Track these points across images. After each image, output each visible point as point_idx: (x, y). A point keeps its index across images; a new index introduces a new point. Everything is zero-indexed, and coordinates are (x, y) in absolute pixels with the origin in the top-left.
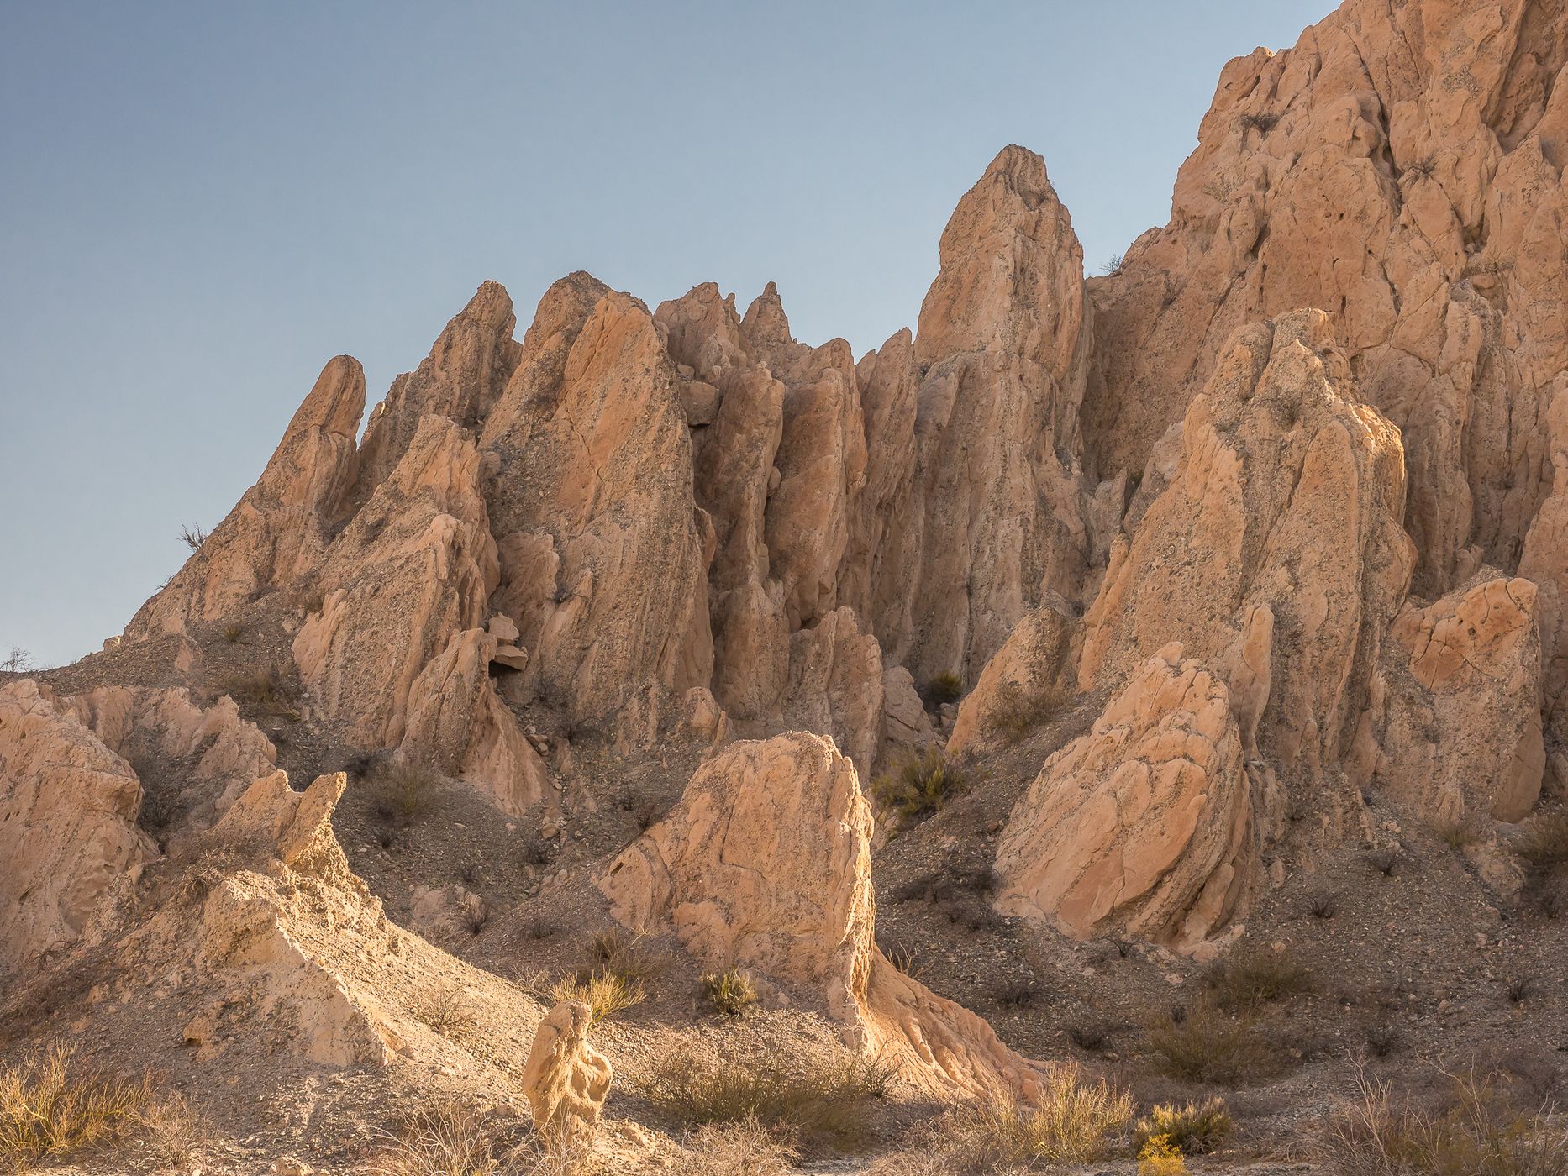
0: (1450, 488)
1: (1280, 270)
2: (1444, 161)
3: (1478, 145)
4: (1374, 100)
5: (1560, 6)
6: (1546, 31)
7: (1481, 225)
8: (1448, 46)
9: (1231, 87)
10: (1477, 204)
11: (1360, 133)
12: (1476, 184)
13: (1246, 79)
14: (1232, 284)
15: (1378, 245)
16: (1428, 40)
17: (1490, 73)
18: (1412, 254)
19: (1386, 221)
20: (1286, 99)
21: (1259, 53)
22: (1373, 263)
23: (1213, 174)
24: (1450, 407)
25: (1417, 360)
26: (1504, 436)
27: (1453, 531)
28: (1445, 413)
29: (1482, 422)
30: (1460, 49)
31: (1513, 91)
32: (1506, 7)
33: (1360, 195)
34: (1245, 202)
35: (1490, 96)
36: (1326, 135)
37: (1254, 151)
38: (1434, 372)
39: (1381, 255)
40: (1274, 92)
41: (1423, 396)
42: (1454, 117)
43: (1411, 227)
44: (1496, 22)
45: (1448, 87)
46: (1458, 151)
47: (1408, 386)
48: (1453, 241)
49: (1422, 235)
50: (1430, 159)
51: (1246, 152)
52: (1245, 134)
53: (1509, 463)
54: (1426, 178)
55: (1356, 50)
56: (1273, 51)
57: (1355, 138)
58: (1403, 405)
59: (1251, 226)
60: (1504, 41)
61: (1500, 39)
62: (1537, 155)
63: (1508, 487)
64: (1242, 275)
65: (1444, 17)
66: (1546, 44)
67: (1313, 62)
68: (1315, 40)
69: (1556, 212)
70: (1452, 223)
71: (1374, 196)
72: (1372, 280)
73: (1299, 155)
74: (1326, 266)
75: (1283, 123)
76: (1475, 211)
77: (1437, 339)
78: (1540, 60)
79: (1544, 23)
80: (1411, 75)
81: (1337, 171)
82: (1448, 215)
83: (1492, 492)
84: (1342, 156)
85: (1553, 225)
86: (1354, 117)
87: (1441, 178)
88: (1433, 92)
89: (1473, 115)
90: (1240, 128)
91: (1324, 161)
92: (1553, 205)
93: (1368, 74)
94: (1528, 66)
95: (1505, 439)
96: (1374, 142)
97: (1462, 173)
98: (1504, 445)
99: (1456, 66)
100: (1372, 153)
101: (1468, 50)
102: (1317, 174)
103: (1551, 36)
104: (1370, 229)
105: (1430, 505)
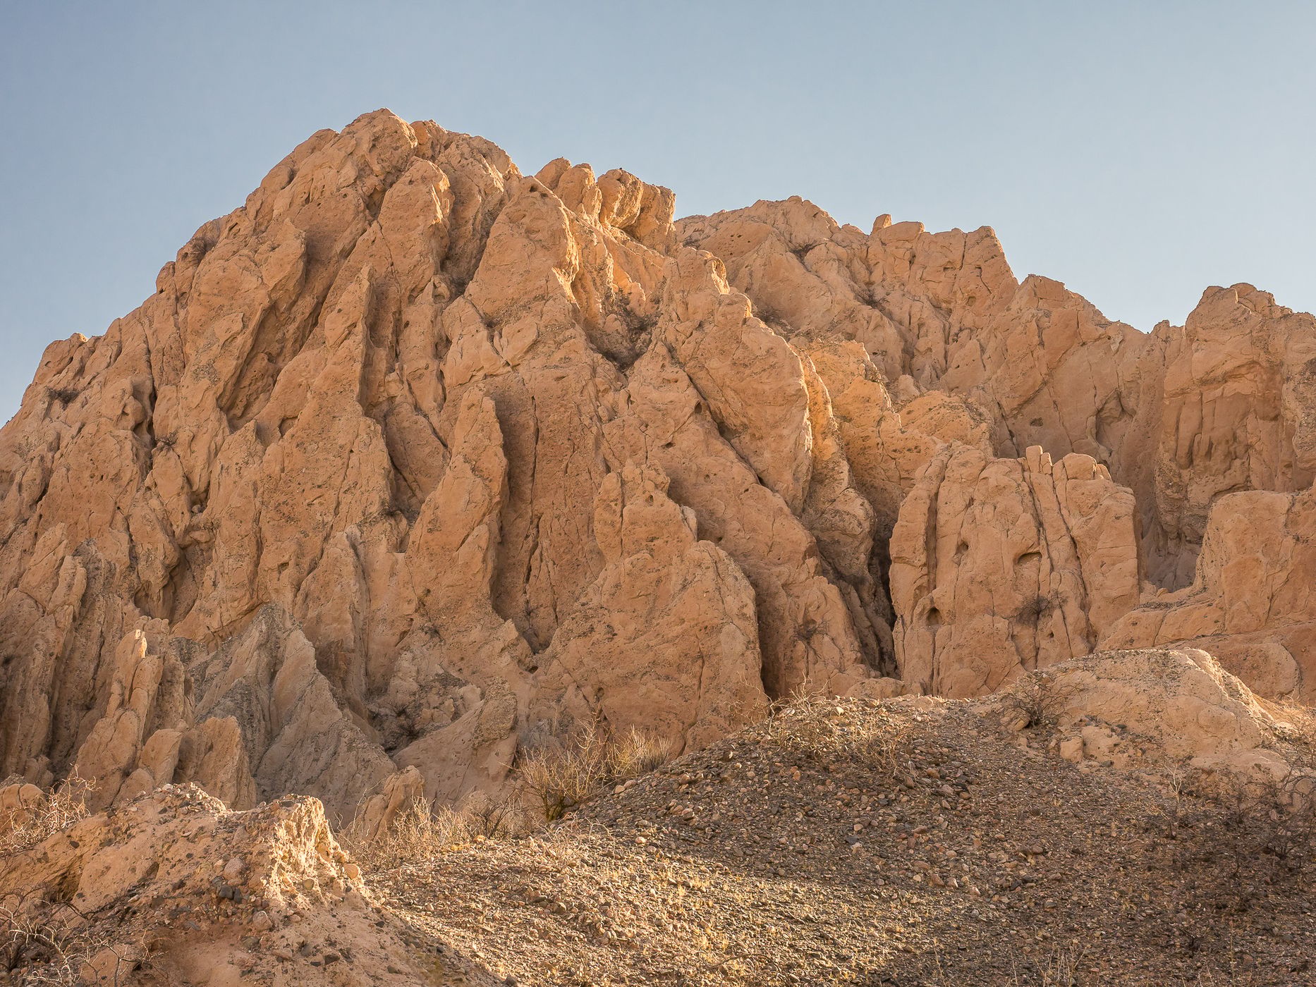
0: (32, 708)
1: (50, 519)
2: (183, 437)
3: (211, 425)
4: (148, 383)
5: (292, 316)
6: (279, 335)
7: (207, 491)
8: (202, 342)
9: (49, 365)
10: (205, 474)
11: (128, 410)
12: (205, 457)
13: (62, 359)
14: (15, 530)
15: (125, 502)
16: (189, 338)
17: (228, 367)
18: (149, 511)
19: (134, 484)
20: (88, 378)
21: (75, 339)
22: (119, 517)
23: (20, 436)
24: (47, 642)
25: (32, 603)
26: (93, 667)
27: (28, 743)
28: (43, 646)
29: (77, 655)
30: (209, 347)
31: (246, 382)
32: (248, 315)
33: (117, 461)
34: (36, 462)
35: (225, 385)
36: (103, 411)
37: (54, 419)
38: (44, 612)
39: (126, 512)
40: (81, 371)
41: (31, 631)
42: (196, 401)
43: (153, 489)
44: (238, 326)
45: (196, 376)
46: (195, 429)
47: (21, 623)
48: (181, 503)
49: (159, 496)
50: (175, 434)
51: (48, 420)
52: (50, 405)
53: (94, 688)
54: (169, 450)
55: (146, 342)
56: (86, 337)
57: (124, 413)
58: (14, 638)
59: (38, 481)
60: (243, 341)
61: (240, 340)
62: (251, 436)
63: (88, 708)
64: (25, 522)
65: (203, 318)
66: (278, 346)
67: (115, 348)
68: (120, 330)
69: (255, 484)
70: (182, 488)
71: (127, 462)
72: (115, 531)
73: (84, 425)
74: (83, 518)
75: (80, 398)
76: (203, 480)
77: (51, 585)
78: (271, 359)
79: (278, 329)
80: (180, 365)
81: (104, 440)
82: (180, 481)
83: (74, 713)
84: (111, 428)
85: (251, 493)
86: (127, 396)
87: (179, 450)
88: (186, 379)
89: (210, 401)
90: (47, 400)
91: (98, 431)
92: (254, 478)
93: (149, 361)
94: (261, 363)
95: (92, 670)
96: (139, 418)
97: (194, 447)
98: (91, 675)
99: (204, 360)
100: (136, 428)
101: (214, 348)
102: (90, 441)
103: (283, 340)
104: (121, 489)
105: (13, 721)
